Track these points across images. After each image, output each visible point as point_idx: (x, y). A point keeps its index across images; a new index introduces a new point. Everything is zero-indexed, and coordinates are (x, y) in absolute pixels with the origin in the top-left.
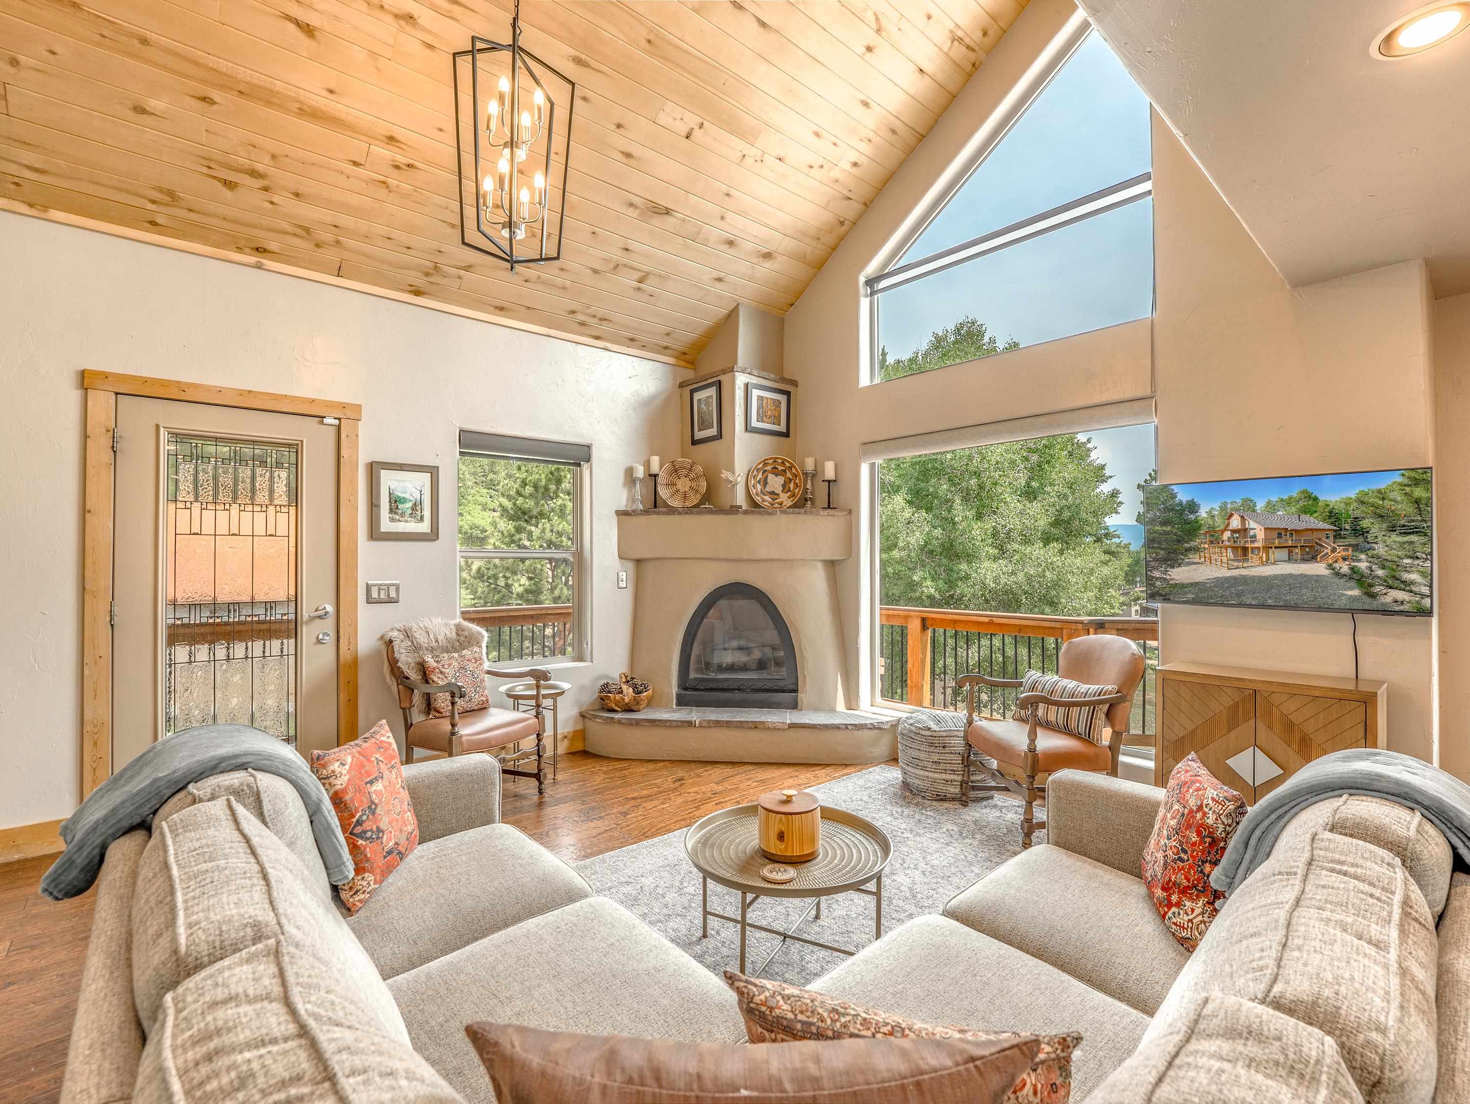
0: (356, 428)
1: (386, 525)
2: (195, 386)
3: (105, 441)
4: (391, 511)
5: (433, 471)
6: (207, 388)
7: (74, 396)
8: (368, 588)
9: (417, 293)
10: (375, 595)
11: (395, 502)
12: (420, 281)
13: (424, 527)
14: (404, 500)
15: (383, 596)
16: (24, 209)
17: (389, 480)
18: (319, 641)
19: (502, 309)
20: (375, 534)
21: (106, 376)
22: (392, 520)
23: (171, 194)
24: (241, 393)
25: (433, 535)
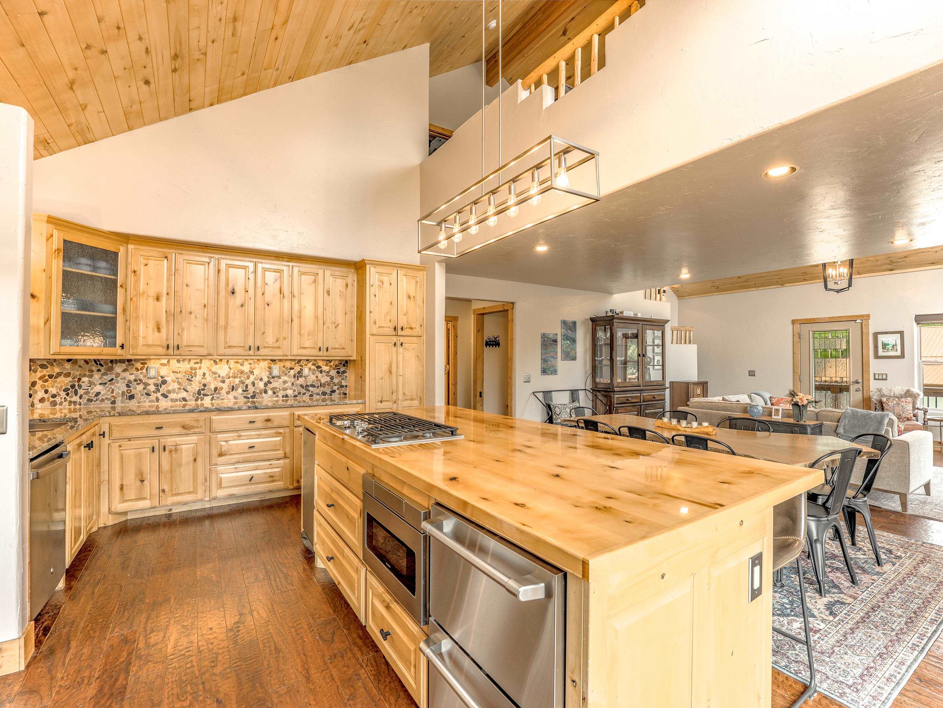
0: (868, 322)
1: (881, 353)
2: (818, 319)
3: (798, 336)
4: (883, 348)
5: (901, 333)
6: (821, 319)
7: (791, 326)
8: (875, 374)
9: (891, 270)
10: (877, 377)
11: (884, 346)
12: (890, 267)
13: (899, 353)
14: (888, 345)
15: (880, 377)
16: (780, 286)
17: (882, 339)
18: (857, 391)
19: (933, 263)
20: (877, 356)
21: (797, 320)
22: (883, 352)
23: (806, 273)
24: (830, 318)
25: (902, 356)
